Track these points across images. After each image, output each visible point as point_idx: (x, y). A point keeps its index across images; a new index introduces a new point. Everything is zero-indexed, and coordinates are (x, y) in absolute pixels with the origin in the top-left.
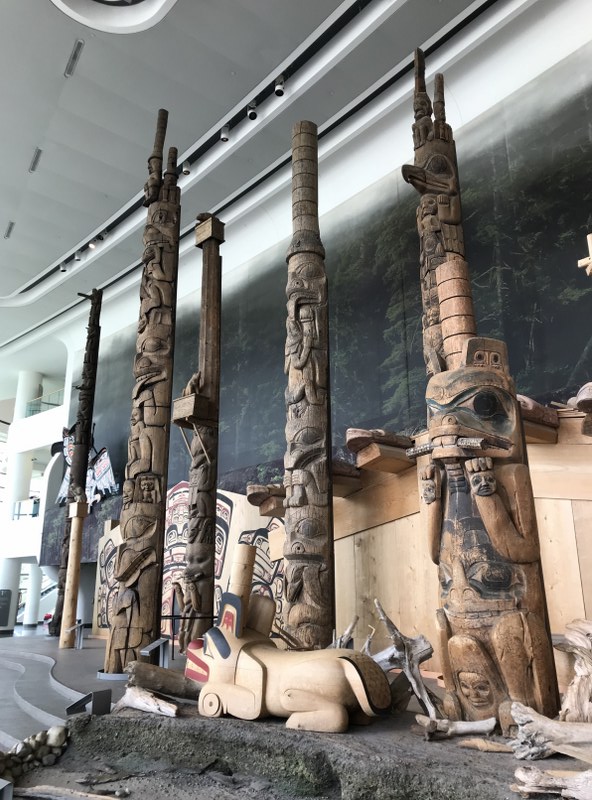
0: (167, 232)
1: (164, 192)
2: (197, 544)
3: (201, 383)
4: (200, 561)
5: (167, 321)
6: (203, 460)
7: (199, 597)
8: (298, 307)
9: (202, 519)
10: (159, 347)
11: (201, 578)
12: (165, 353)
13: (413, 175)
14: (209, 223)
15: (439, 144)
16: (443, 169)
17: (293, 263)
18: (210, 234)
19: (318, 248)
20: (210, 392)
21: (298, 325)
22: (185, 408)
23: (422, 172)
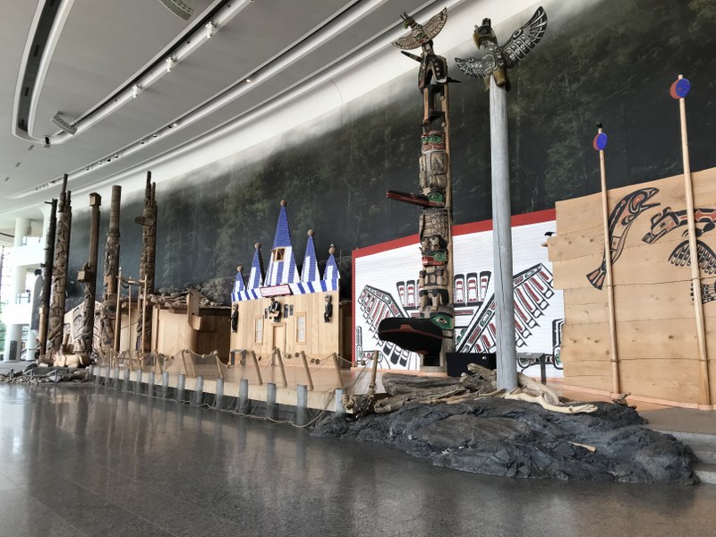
0: (66, 224)
1: (65, 209)
2: (85, 327)
3: (89, 265)
4: (87, 333)
5: (65, 257)
6: (88, 296)
7: (86, 345)
8: (108, 254)
9: (88, 318)
10: (62, 266)
11: (87, 338)
12: (64, 267)
13: (140, 221)
14: (94, 198)
15: (150, 208)
16: (150, 217)
17: (109, 239)
18: (94, 203)
19: (117, 234)
20: (92, 270)
21: (108, 261)
22: (81, 275)
23: (144, 218)
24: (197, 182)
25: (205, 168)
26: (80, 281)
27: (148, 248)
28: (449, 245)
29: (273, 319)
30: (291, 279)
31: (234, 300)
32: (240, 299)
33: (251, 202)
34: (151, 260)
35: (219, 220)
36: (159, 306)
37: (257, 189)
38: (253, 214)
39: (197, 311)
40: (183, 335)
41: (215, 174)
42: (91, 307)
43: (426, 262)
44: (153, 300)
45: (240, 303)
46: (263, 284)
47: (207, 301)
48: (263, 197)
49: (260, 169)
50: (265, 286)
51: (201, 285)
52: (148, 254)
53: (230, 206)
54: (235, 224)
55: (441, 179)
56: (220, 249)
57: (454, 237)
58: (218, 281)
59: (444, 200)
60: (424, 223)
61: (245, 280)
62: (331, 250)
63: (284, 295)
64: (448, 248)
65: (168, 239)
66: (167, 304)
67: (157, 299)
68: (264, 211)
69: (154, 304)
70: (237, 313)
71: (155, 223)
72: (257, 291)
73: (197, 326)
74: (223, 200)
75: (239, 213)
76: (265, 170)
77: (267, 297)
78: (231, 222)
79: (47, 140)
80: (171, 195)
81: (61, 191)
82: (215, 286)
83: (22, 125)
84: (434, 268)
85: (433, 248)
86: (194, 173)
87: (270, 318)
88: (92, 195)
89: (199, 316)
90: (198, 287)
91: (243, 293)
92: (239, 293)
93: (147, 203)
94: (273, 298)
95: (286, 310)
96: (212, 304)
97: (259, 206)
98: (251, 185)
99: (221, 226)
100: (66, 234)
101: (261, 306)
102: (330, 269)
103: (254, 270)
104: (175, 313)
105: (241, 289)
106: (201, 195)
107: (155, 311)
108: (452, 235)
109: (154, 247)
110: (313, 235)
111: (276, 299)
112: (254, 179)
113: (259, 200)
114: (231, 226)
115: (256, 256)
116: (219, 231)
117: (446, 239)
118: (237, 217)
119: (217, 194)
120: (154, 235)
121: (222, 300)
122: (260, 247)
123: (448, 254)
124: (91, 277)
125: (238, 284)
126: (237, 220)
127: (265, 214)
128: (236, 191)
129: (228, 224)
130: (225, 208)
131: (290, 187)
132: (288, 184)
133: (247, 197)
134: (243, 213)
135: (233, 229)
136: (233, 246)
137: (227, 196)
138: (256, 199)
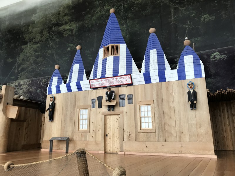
24: (4, 15)
31: (50, 94)
32: (58, 91)
33: (58, 24)
35: (24, 39)
37: (65, 16)
38: (60, 34)
39: (11, 102)
45: (58, 96)
48: (71, 21)
53: (36, 29)
54: (41, 41)
56: (23, 60)
62: (186, 42)
68: (71, 30)
72: (84, 83)
74: (28, 26)
75: (45, 33)
78: (37, 40)
91: (62, 86)
92: (57, 86)
95: (122, 98)
98: (59, 14)
99: (26, 43)
102: (189, 59)
103: (76, 66)
106: (7, 23)
111: (112, 89)
112: (61, 9)
113: (66, 23)
114: (36, 43)
116: (23, 47)
119: (23, 22)
125: (55, 79)
126: (43, 38)
127: (72, 32)
128: (42, 18)
129: (34, 41)
130: (30, 31)
131: (101, 11)
132: (99, 9)
133: (54, 21)
134: (49, 33)
135: (38, 45)
136: (37, 57)
137: (33, 23)
138: (63, 22)
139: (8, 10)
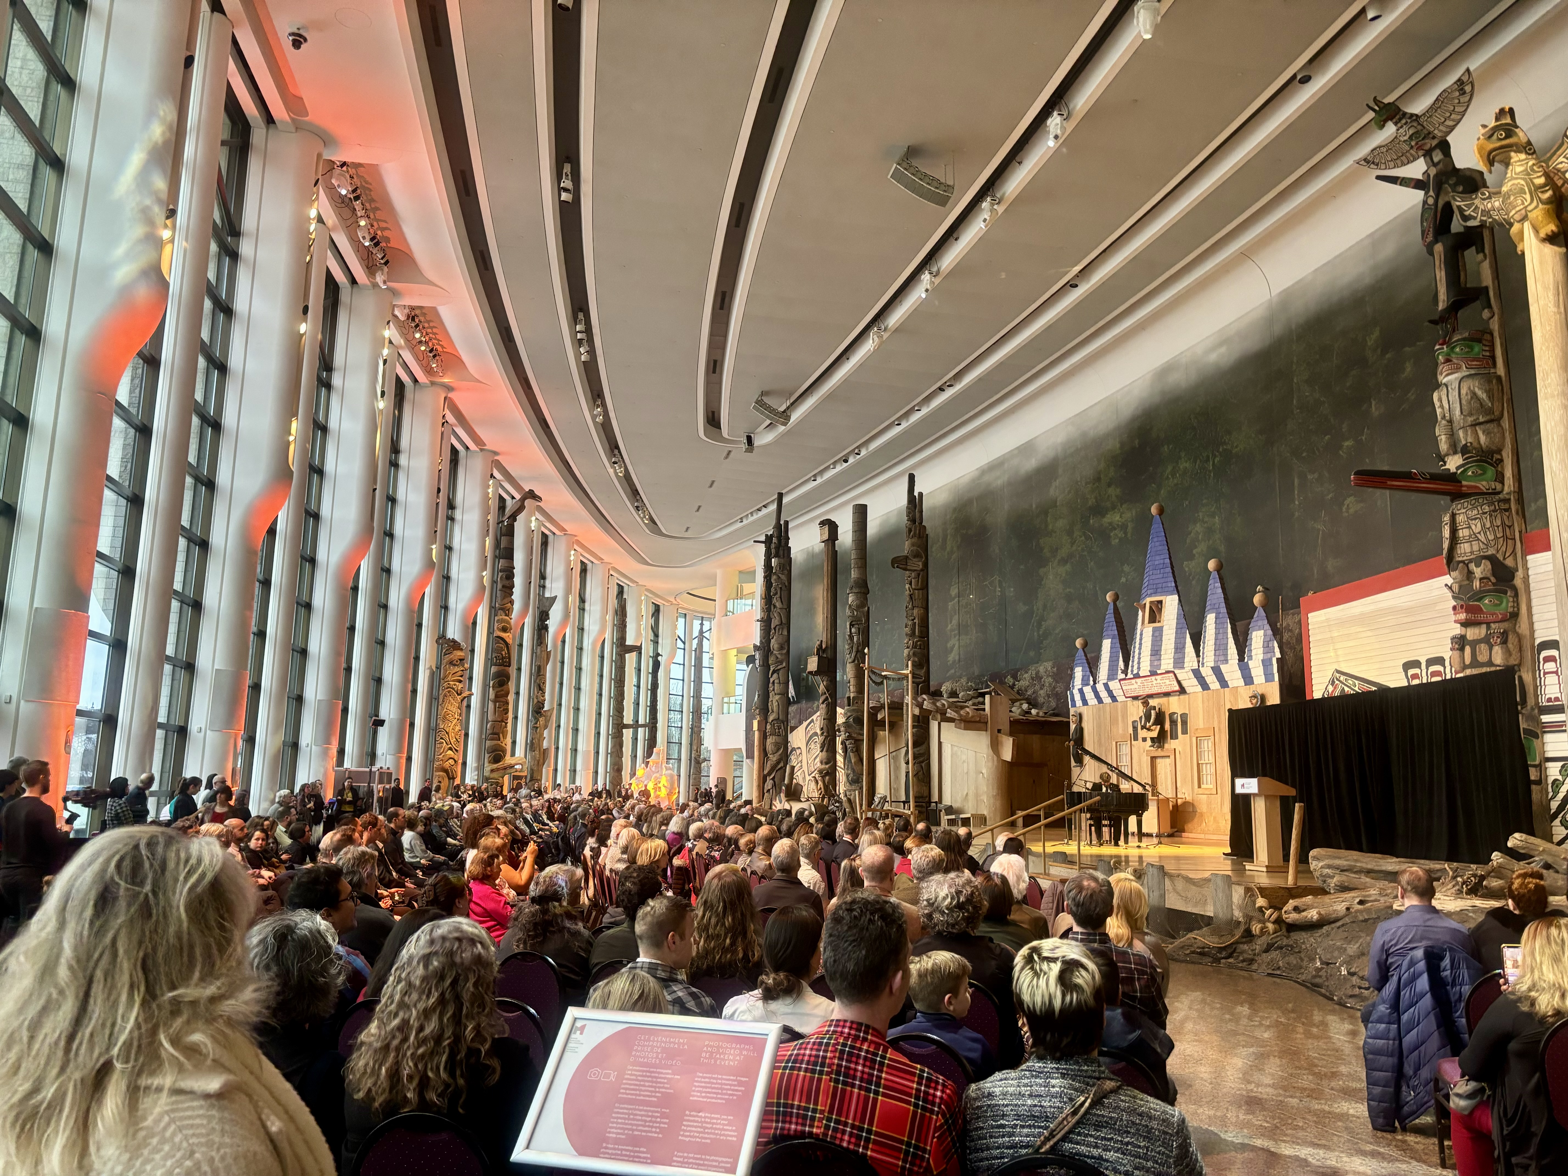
0: (783, 577)
1: (781, 552)
2: (824, 753)
3: (824, 646)
4: (826, 763)
5: (785, 633)
6: (826, 699)
7: (826, 787)
8: (852, 625)
9: (826, 737)
10: (781, 648)
11: (827, 774)
12: (785, 651)
13: (900, 562)
14: (826, 528)
15: (915, 540)
16: (917, 555)
17: (851, 598)
18: (826, 536)
19: (863, 588)
20: (829, 654)
21: (851, 637)
22: (813, 664)
23: (906, 557)
24: (999, 482)
25: (1011, 455)
26: (810, 673)
27: (915, 611)
28: (1520, 574)
29: (1149, 742)
30: (1179, 662)
31: (1074, 705)
32: (1085, 702)
33: (1099, 510)
34: (921, 632)
35: (1041, 549)
36: (939, 716)
37: (1109, 485)
38: (1104, 534)
39: (1006, 727)
40: (984, 771)
41: (1031, 464)
42: (831, 717)
43: (1462, 616)
44: (926, 705)
45: (1084, 710)
46: (1125, 672)
47: (1025, 706)
48: (1122, 500)
49: (1113, 445)
50: (1130, 676)
51: (1015, 677)
52: (916, 621)
53: (1060, 523)
54: (1071, 555)
55: (1487, 433)
56: (1045, 606)
57: (1529, 557)
58: (1045, 667)
59: (1500, 478)
60: (1454, 531)
61: (1092, 666)
62: (1257, 599)
63: (1167, 694)
64: (1518, 581)
65: (954, 592)
66: (950, 713)
67: (934, 704)
68: (1124, 527)
69: (930, 712)
70: (1080, 730)
71: (926, 565)
72: (1114, 685)
73: (1007, 754)
74: (1046, 513)
75: (1077, 533)
76: (1122, 444)
77: (1135, 698)
78: (1063, 552)
79: (749, 440)
80: (955, 510)
81: (774, 522)
82: (1038, 677)
83: (713, 420)
84: (1484, 626)
85: (1476, 584)
86: (993, 467)
87: (1144, 740)
88: (823, 523)
89: (1011, 734)
90: (1009, 680)
91: (1088, 690)
92: (1081, 691)
93: (910, 531)
94: (1145, 699)
95: (1173, 722)
96: (1034, 712)
97: (1115, 518)
98: (1099, 479)
99: (1044, 562)
100: (784, 594)
101: (1125, 716)
102: (1258, 637)
103: (1107, 644)
104: (965, 729)
105: (1085, 683)
106: (1006, 507)
107: (934, 725)
108: (1524, 554)
109: (926, 609)
110: (1219, 569)
111: (1152, 702)
112: (1102, 465)
113: (1114, 508)
114: (1064, 561)
115: (1110, 617)
116: (1042, 571)
117: (1509, 562)
118: (1072, 544)
119: (1035, 502)
120: (925, 587)
121: (1053, 704)
122: (1116, 598)
123: (1516, 595)
124: (828, 666)
125: (1078, 672)
126: (1074, 548)
127: (1126, 533)
128: (1069, 492)
129: (1059, 557)
130: (1050, 527)
131: (1173, 474)
132: (1170, 468)
133: (1091, 502)
134: (1084, 534)
135: (1068, 567)
136: (1069, 598)
137: (1054, 504)
138: (1108, 504)
139: (1006, 465)
